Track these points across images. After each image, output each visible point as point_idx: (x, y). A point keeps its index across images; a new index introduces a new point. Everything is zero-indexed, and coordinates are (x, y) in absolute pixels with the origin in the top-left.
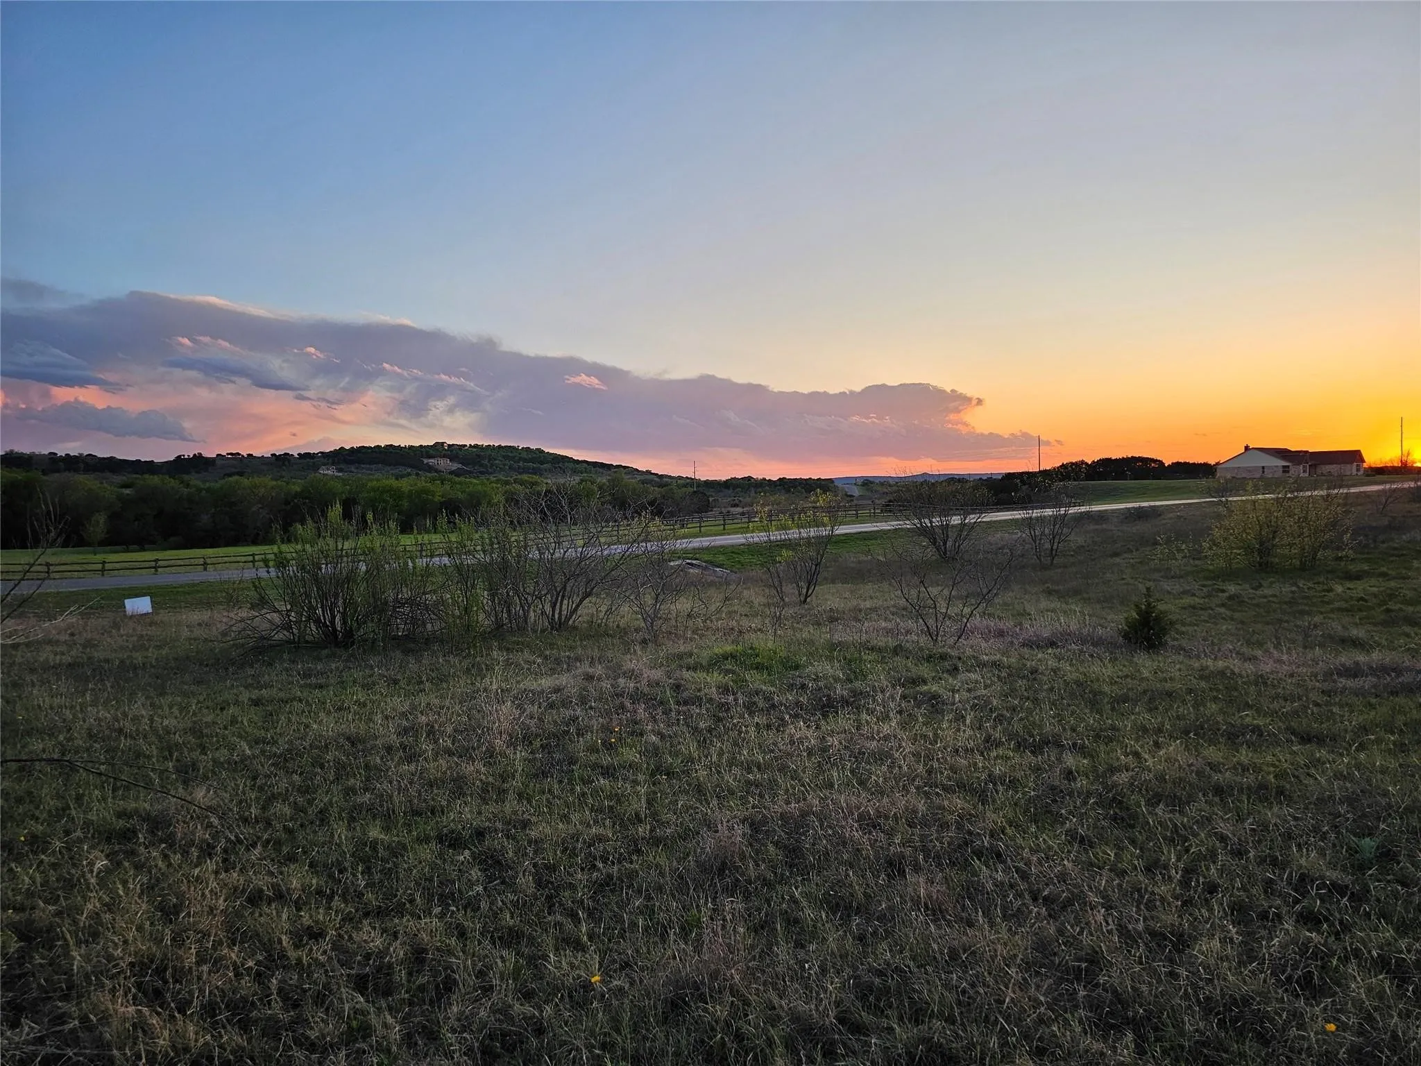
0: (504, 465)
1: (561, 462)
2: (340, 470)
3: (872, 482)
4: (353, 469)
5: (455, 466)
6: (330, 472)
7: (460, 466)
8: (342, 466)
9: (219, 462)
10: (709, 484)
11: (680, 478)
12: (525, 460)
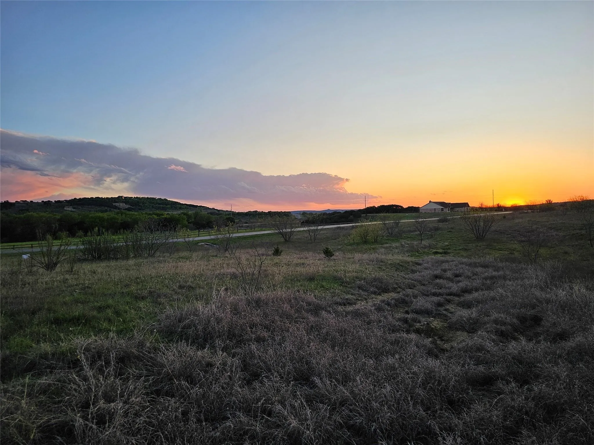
0: (150, 206)
1: (175, 205)
2: (74, 208)
3: (306, 213)
4: (80, 208)
5: (127, 206)
6: (70, 209)
7: (130, 206)
8: (75, 206)
9: (17, 205)
10: (239, 214)
11: (227, 211)
12: (159, 204)
